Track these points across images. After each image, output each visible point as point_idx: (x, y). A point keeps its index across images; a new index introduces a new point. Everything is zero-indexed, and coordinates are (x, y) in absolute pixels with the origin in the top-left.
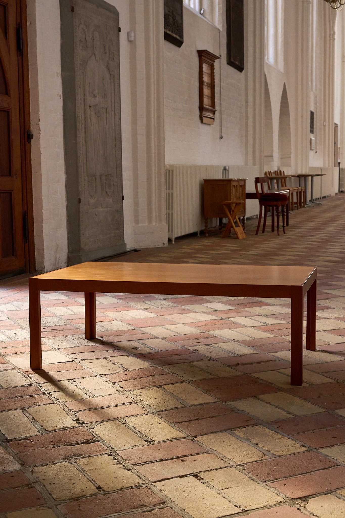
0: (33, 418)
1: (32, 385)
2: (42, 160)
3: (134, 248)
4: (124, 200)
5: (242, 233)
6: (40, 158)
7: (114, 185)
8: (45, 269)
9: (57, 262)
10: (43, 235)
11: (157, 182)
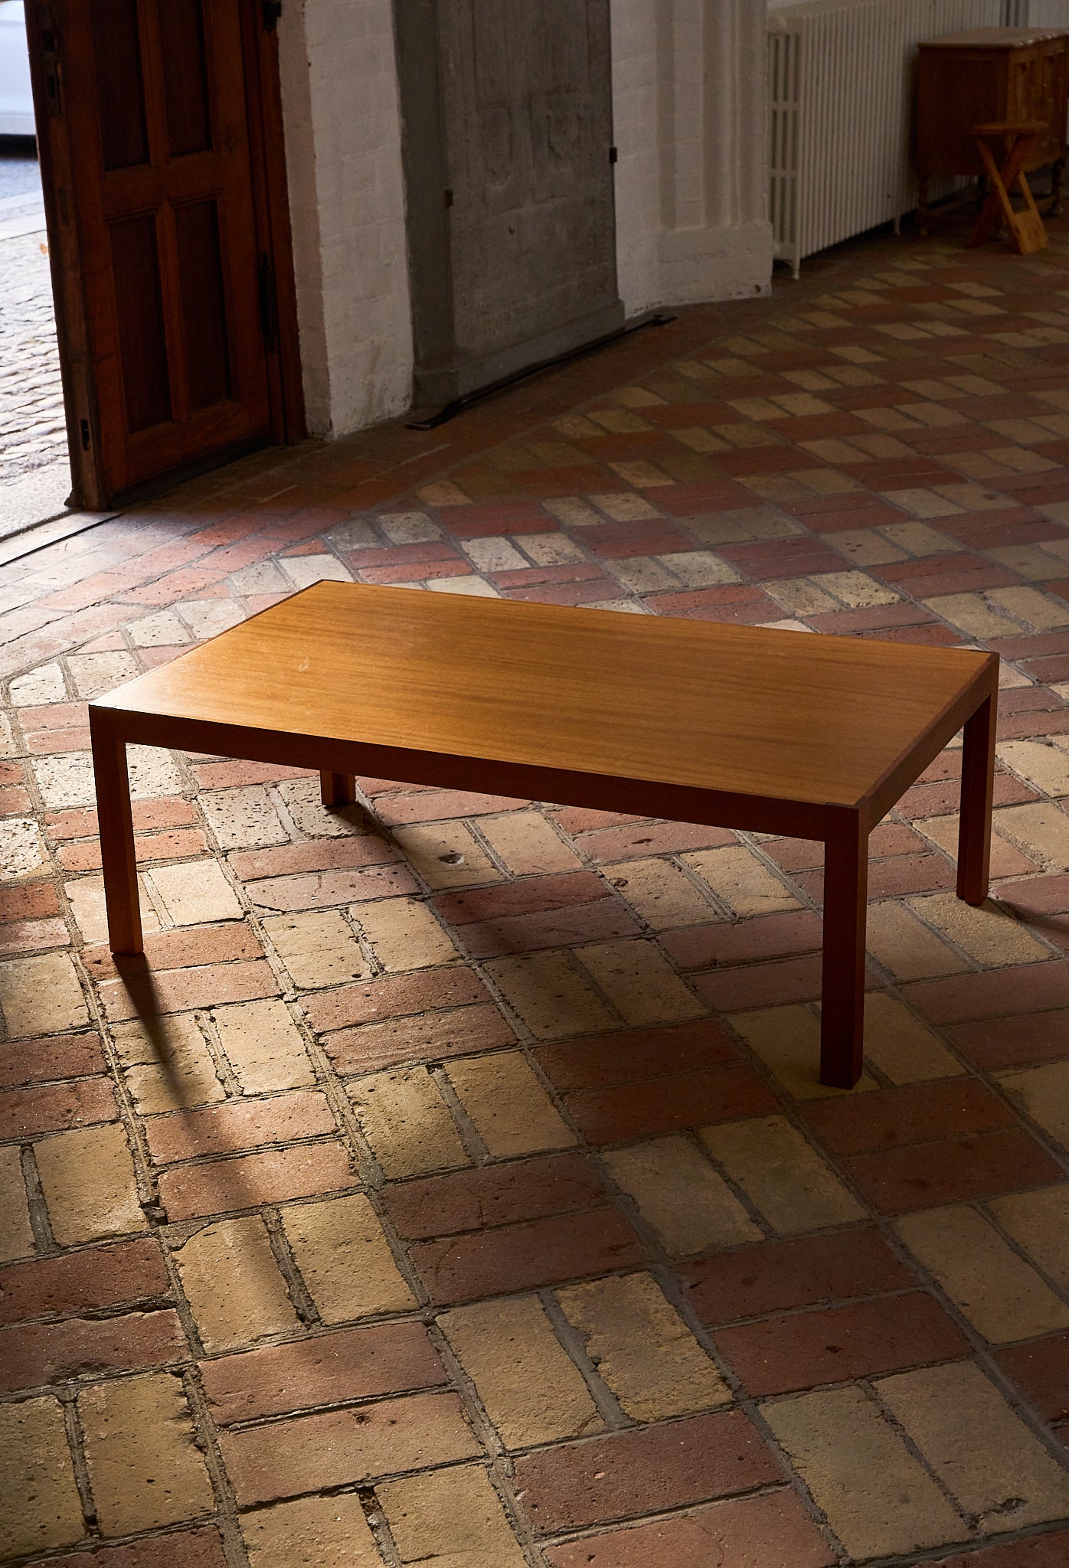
0: (40, 1183)
1: (87, 1031)
2: (312, 87)
3: (658, 306)
4: (616, 160)
5: (1036, 233)
6: (308, 80)
7: (579, 118)
8: (335, 429)
9: (375, 402)
10: (323, 324)
11: (738, 81)
